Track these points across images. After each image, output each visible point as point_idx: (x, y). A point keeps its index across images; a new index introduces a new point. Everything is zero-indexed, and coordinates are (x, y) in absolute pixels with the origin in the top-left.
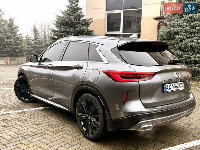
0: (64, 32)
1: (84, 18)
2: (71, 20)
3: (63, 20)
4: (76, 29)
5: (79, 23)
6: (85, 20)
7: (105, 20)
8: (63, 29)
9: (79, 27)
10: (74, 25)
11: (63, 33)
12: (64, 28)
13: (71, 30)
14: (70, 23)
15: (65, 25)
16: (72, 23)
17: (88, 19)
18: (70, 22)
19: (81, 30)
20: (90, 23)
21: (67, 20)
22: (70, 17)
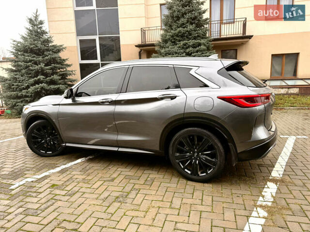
0: (30, 61)
1: (53, 44)
2: (37, 46)
3: (26, 46)
4: (47, 58)
5: (48, 50)
6: (54, 46)
7: (77, 47)
8: (28, 58)
9: (49, 54)
10: (41, 52)
11: (30, 63)
12: (28, 56)
13: (40, 58)
14: (36, 50)
15: (29, 53)
16: (39, 50)
17: (58, 45)
18: (37, 48)
19: (53, 58)
20: (62, 49)
21: (32, 46)
22: (36, 42)
